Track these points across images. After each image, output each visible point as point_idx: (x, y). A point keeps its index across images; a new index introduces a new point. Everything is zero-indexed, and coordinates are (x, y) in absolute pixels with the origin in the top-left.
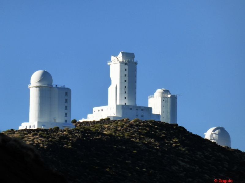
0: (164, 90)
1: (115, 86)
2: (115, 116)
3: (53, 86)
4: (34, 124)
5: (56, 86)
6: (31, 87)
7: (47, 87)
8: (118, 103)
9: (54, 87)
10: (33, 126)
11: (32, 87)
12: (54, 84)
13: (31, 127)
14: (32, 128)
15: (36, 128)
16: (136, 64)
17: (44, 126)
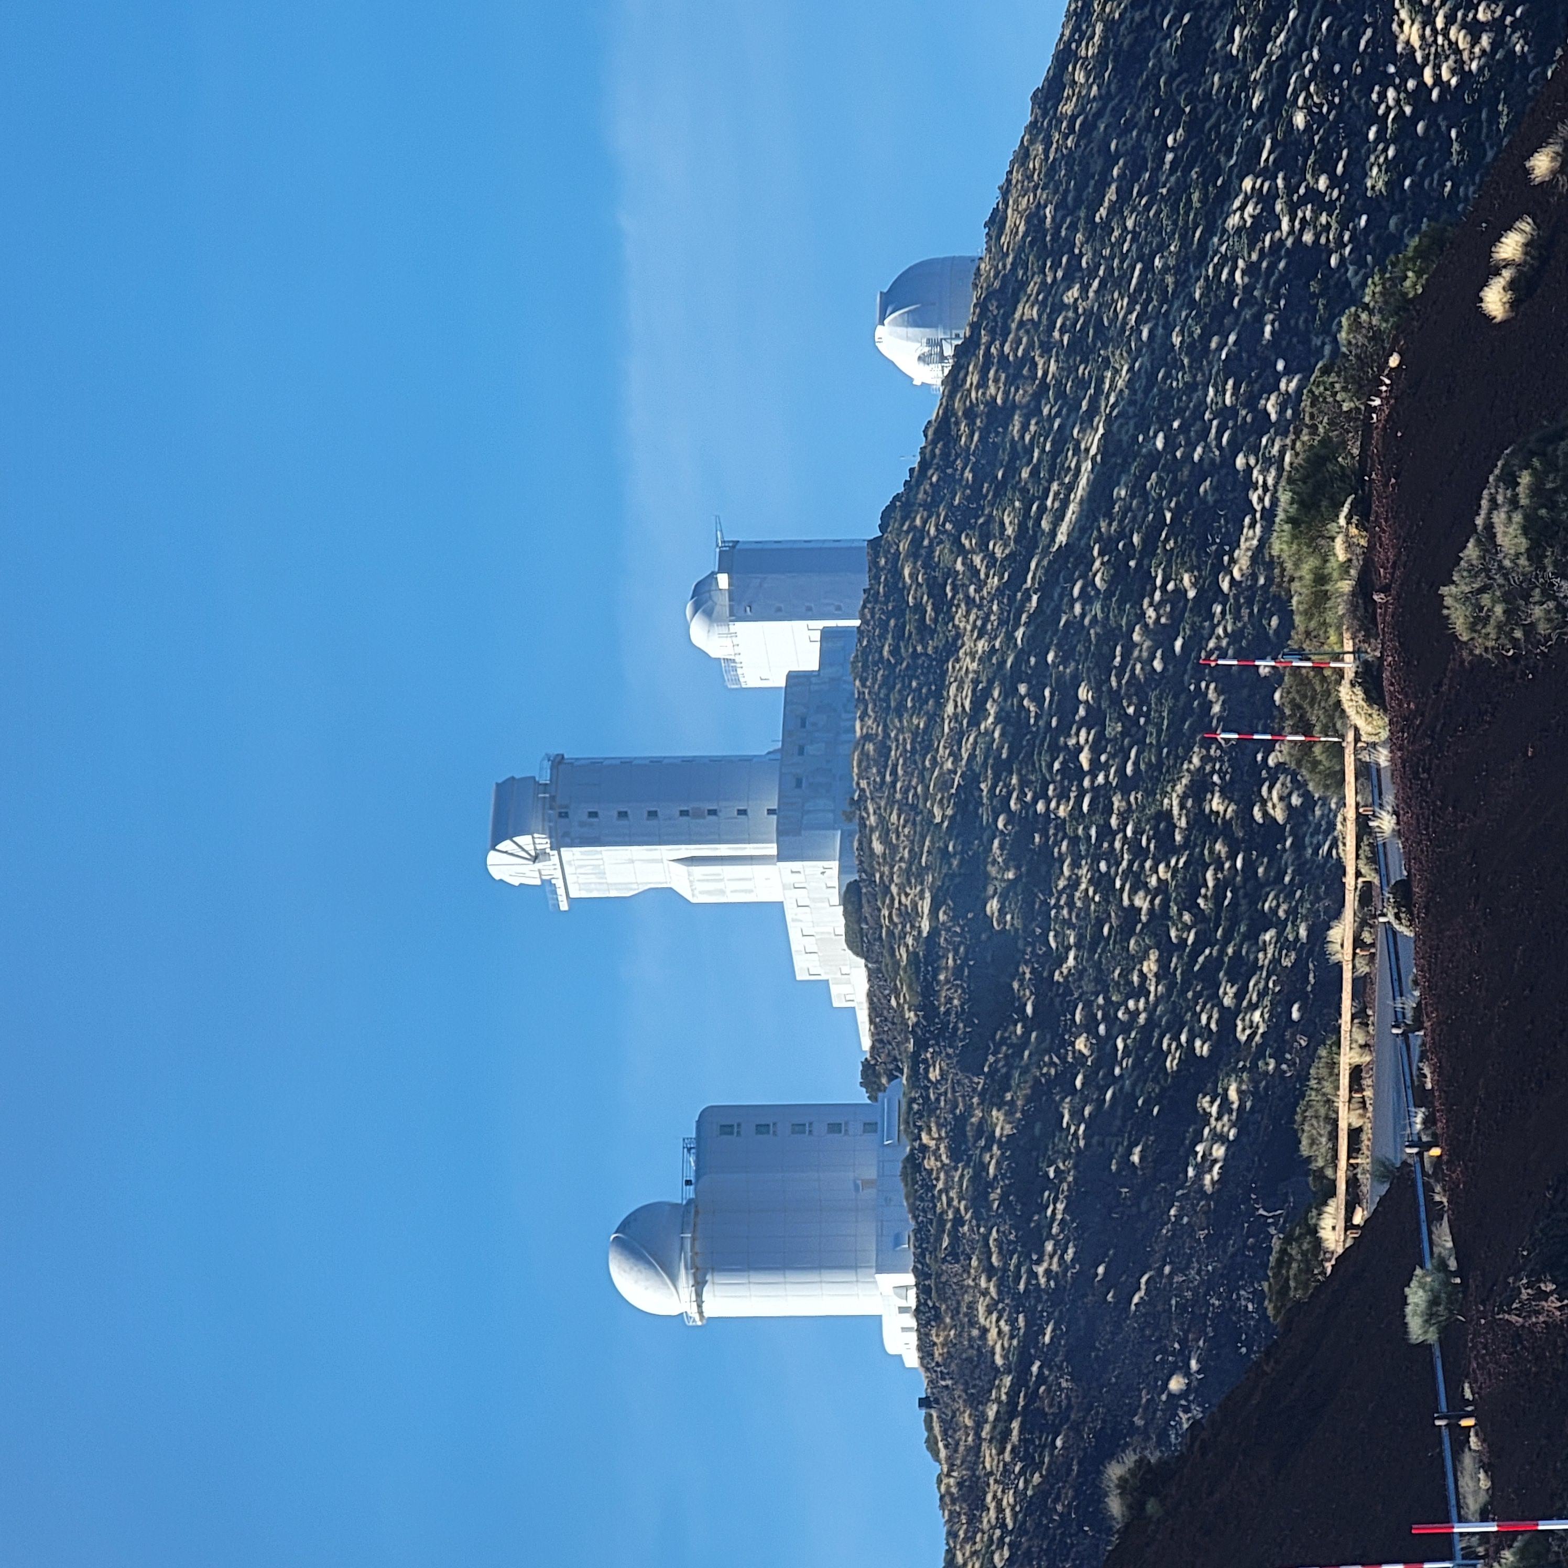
0: (695, 612)
1: (682, 869)
2: (835, 865)
3: (690, 1202)
4: (891, 1292)
5: (688, 1183)
6: (701, 1313)
7: (694, 1232)
8: (771, 849)
9: (695, 1190)
10: (900, 1296)
11: (700, 1307)
12: (679, 1194)
13: (904, 1304)
14: (912, 1302)
15: (909, 1279)
16: (558, 762)
17: (897, 1241)
